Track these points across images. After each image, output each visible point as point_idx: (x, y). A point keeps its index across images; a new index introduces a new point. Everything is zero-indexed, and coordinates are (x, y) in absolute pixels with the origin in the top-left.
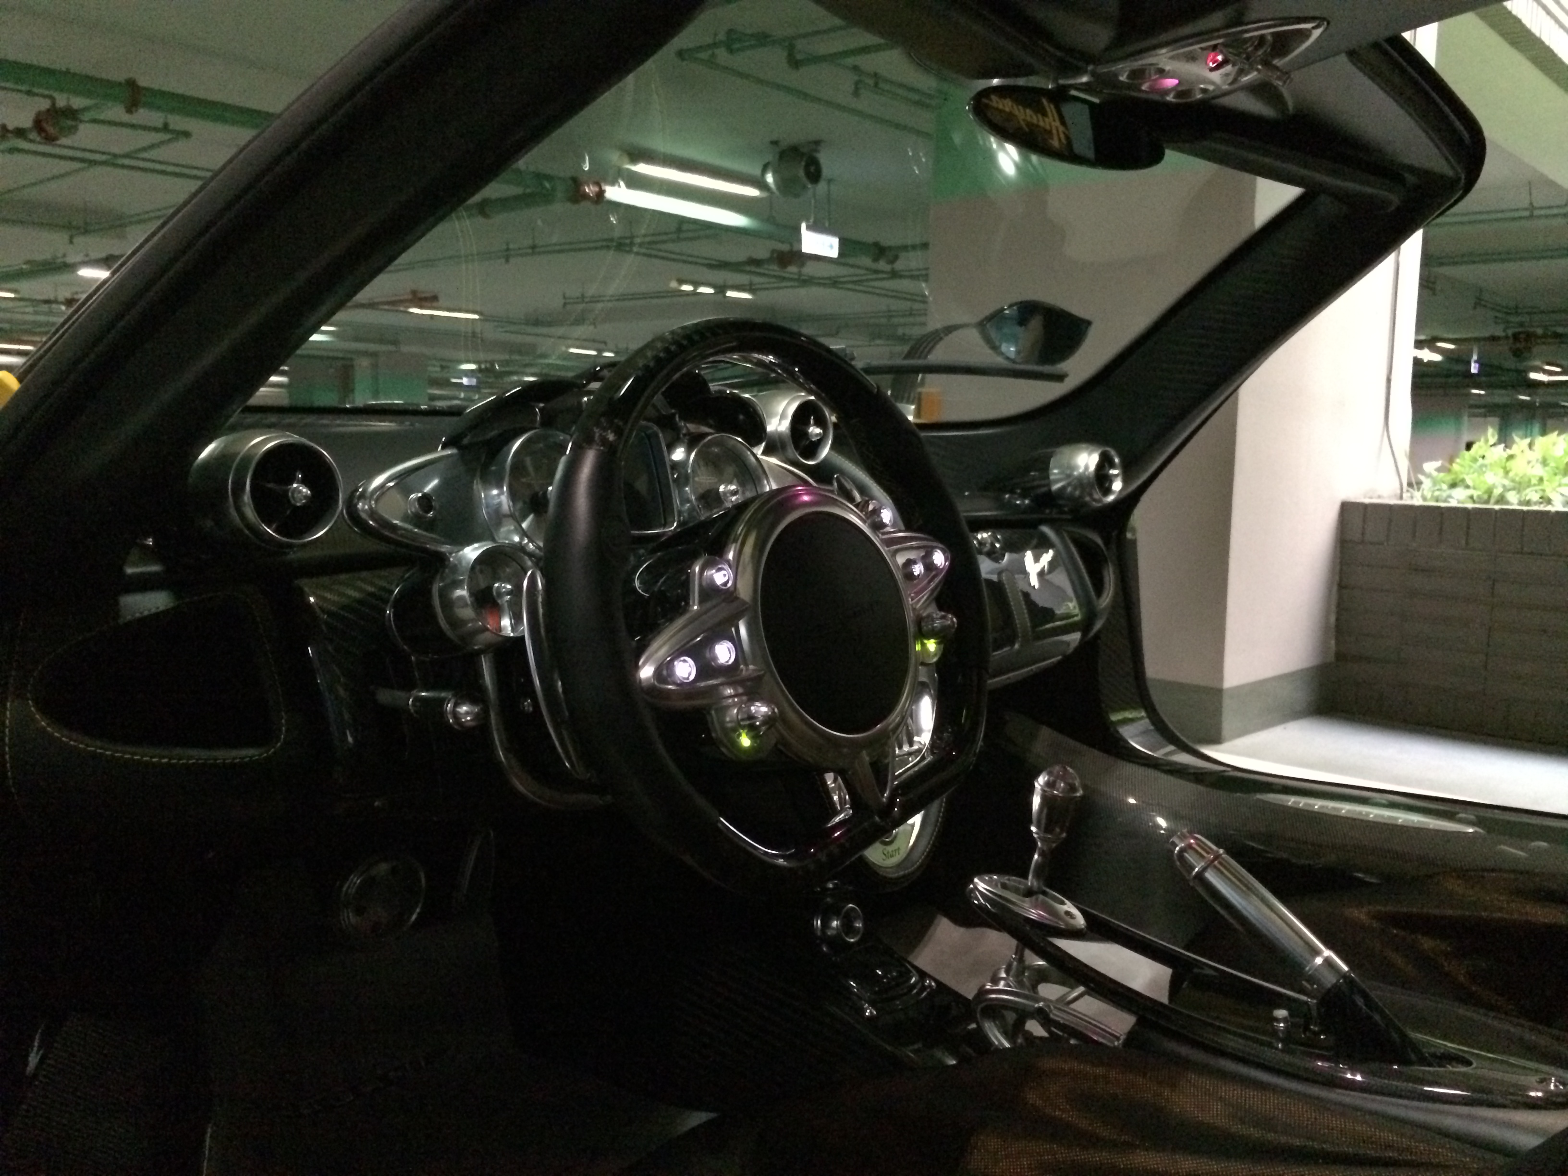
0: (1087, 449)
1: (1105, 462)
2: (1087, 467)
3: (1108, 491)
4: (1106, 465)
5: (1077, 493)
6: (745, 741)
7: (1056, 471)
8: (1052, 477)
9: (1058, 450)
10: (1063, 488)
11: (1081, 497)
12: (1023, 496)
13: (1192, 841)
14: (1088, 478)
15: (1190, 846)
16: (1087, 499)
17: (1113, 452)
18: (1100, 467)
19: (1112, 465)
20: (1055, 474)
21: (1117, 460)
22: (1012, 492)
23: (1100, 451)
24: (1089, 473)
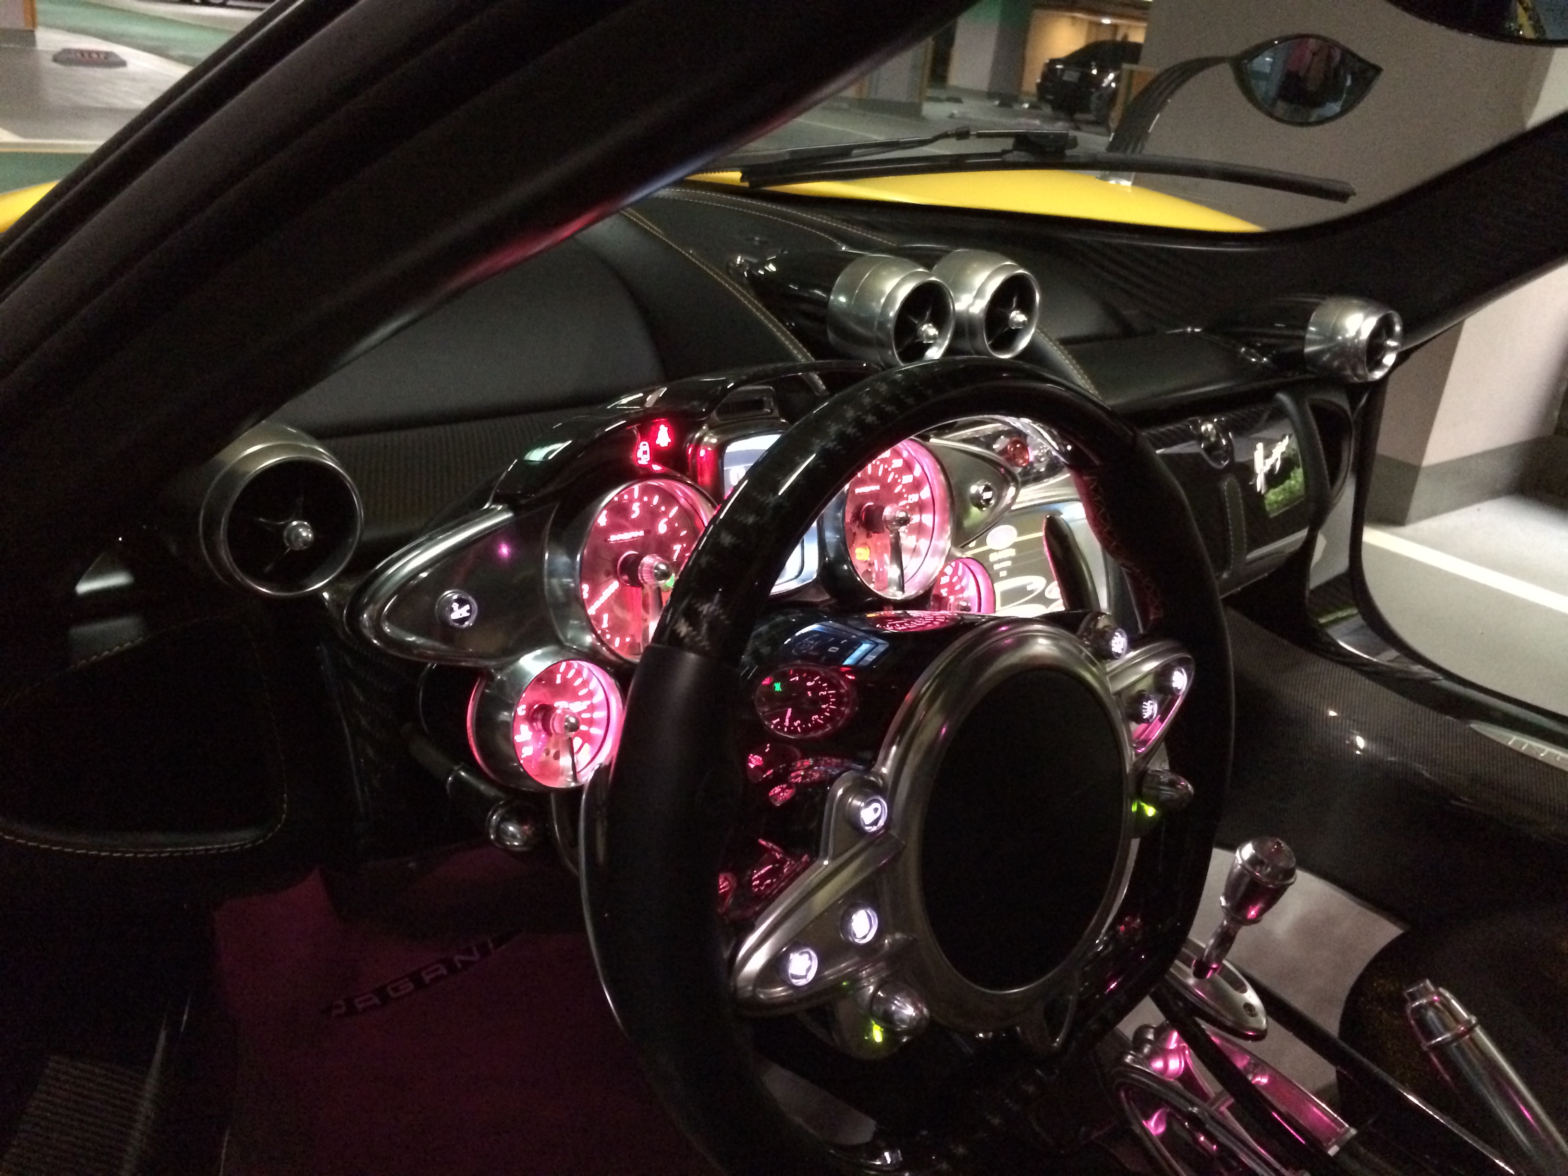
0: (1361, 308)
1: (1383, 329)
2: (1358, 333)
3: (1378, 364)
4: (1384, 332)
5: (1336, 363)
6: (877, 1034)
7: (1312, 329)
8: (1308, 336)
9: (1324, 303)
10: (1321, 353)
11: (1341, 368)
12: (1263, 351)
13: (1436, 998)
14: (1356, 347)
15: (1431, 1004)
16: (1349, 372)
17: (1396, 318)
18: (1376, 334)
19: (1390, 334)
20: (1312, 332)
21: (1398, 328)
22: (1249, 345)
23: (1381, 315)
24: (1359, 342)
